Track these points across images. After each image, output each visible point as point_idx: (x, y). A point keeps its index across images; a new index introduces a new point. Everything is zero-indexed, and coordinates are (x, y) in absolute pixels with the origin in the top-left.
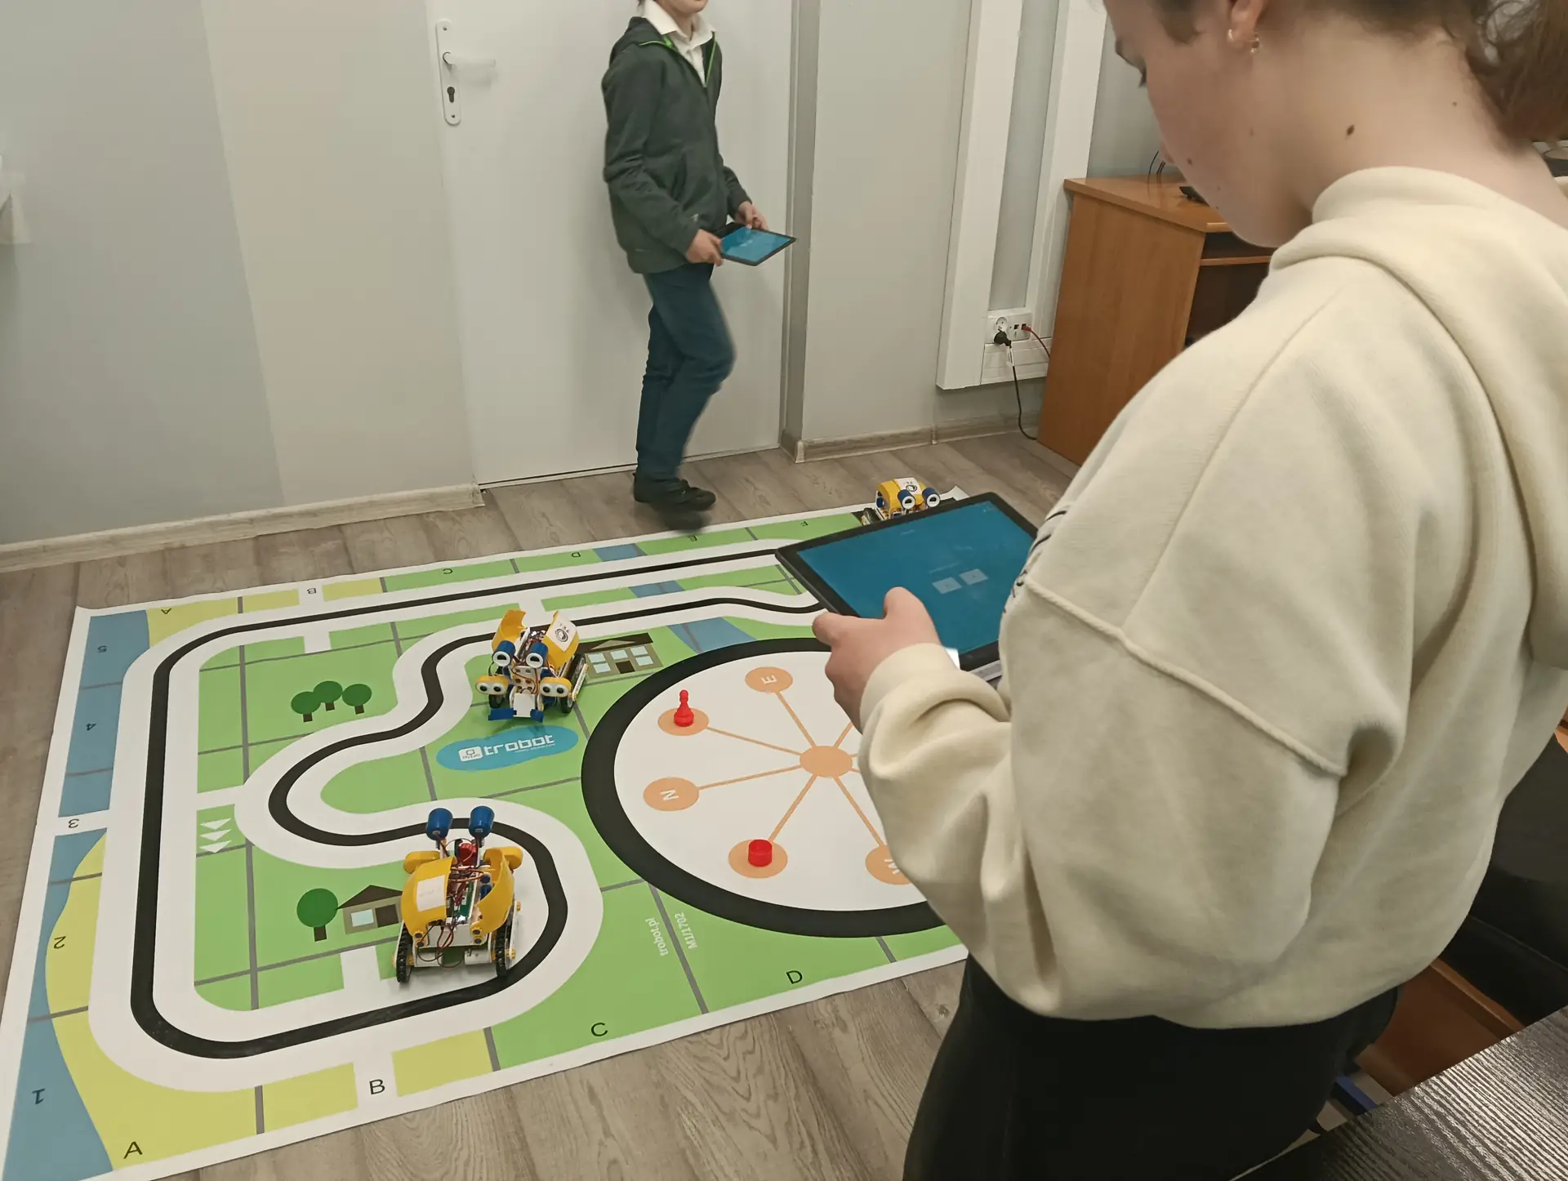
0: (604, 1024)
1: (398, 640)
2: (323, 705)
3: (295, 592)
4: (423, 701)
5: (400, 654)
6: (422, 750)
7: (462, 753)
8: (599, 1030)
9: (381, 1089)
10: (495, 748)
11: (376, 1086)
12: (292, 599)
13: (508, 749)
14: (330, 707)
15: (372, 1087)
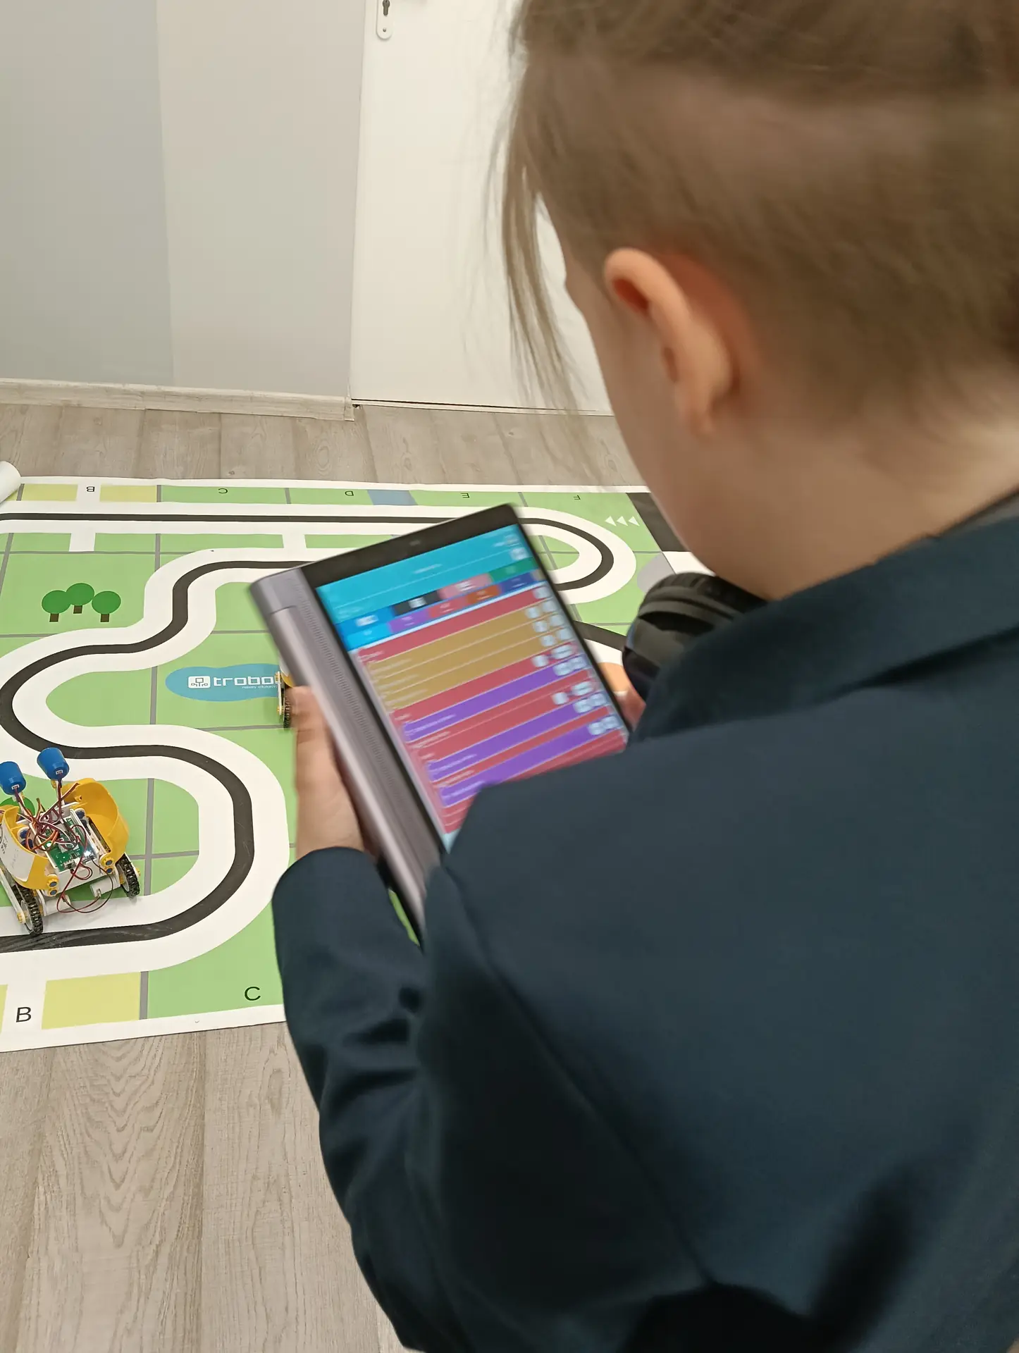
0: (258, 989)
1: (159, 553)
2: (72, 607)
3: (76, 487)
4: (167, 619)
5: (157, 567)
6: (155, 669)
7: (192, 680)
8: (252, 994)
9: (27, 1017)
10: (224, 680)
11: (23, 1014)
12: (70, 493)
13: (236, 684)
14: (78, 610)
15: (19, 1014)
